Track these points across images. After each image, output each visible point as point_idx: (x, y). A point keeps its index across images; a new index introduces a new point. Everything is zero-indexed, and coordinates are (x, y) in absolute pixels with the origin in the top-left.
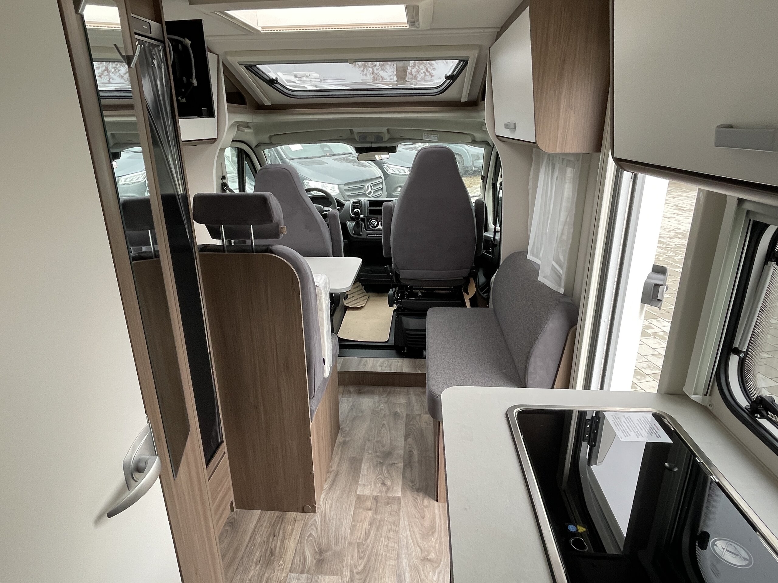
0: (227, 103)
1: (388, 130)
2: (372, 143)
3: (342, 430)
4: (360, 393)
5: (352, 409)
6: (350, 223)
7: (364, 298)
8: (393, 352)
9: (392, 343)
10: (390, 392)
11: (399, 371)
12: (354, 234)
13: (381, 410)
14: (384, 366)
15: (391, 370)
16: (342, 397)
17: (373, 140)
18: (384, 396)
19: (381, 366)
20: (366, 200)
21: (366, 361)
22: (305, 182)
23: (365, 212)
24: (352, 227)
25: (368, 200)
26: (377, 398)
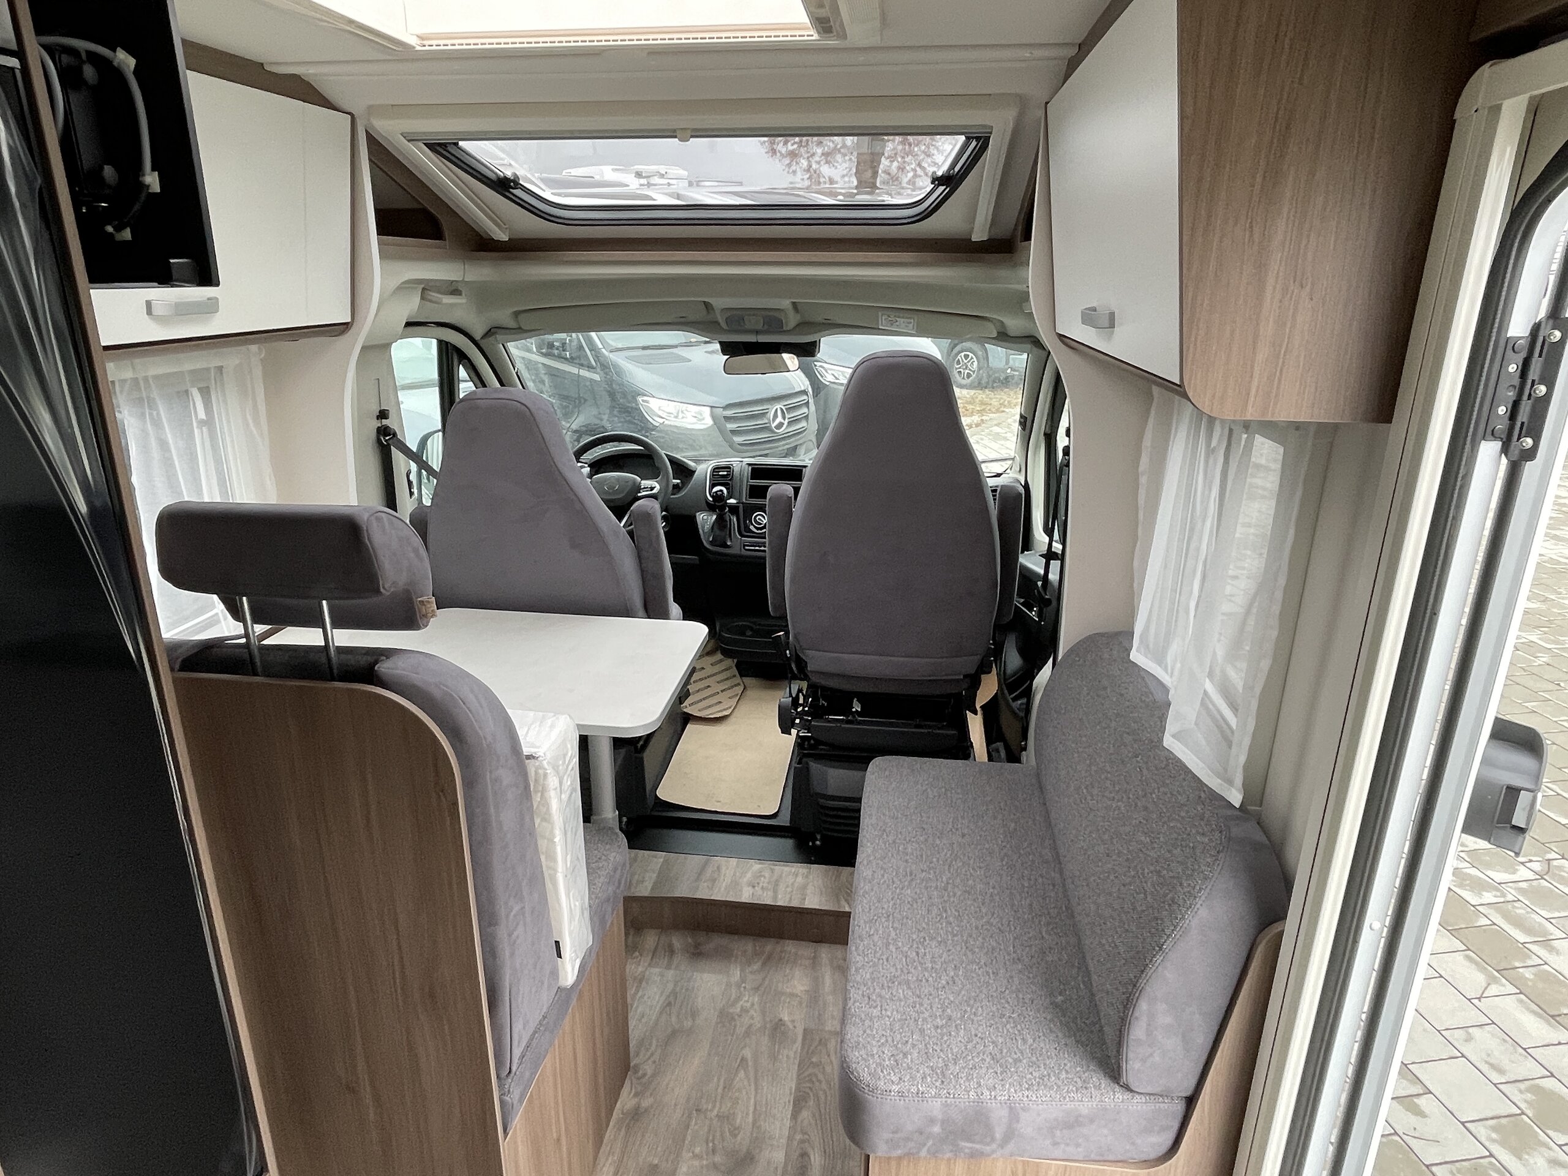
0: (378, 234)
1: (794, 304)
2: (757, 332)
3: (636, 1072)
4: (697, 954)
5: (669, 1004)
6: (705, 517)
7: (730, 693)
8: (788, 843)
9: (785, 820)
10: (769, 957)
11: (795, 903)
12: (711, 543)
13: (744, 1010)
14: (761, 885)
15: (775, 898)
16: (650, 965)
17: (760, 327)
18: (756, 967)
19: (754, 887)
20: (744, 463)
21: (718, 868)
22: (640, 399)
23: (740, 493)
24: (707, 527)
25: (749, 465)
26: (736, 973)
